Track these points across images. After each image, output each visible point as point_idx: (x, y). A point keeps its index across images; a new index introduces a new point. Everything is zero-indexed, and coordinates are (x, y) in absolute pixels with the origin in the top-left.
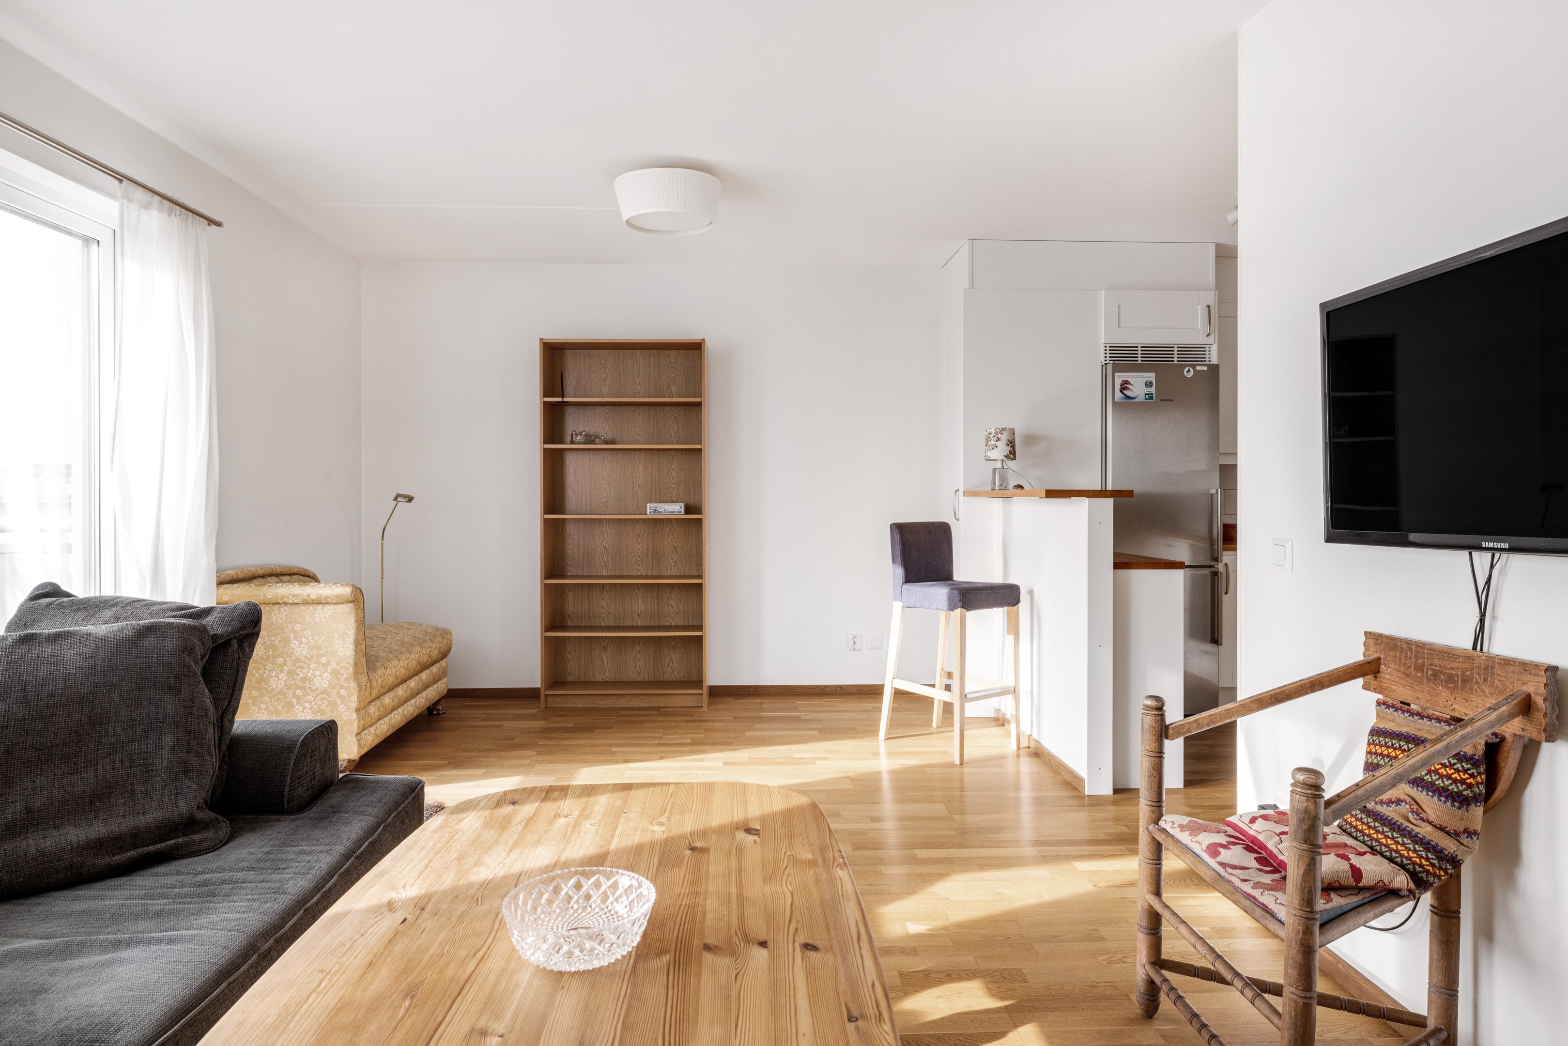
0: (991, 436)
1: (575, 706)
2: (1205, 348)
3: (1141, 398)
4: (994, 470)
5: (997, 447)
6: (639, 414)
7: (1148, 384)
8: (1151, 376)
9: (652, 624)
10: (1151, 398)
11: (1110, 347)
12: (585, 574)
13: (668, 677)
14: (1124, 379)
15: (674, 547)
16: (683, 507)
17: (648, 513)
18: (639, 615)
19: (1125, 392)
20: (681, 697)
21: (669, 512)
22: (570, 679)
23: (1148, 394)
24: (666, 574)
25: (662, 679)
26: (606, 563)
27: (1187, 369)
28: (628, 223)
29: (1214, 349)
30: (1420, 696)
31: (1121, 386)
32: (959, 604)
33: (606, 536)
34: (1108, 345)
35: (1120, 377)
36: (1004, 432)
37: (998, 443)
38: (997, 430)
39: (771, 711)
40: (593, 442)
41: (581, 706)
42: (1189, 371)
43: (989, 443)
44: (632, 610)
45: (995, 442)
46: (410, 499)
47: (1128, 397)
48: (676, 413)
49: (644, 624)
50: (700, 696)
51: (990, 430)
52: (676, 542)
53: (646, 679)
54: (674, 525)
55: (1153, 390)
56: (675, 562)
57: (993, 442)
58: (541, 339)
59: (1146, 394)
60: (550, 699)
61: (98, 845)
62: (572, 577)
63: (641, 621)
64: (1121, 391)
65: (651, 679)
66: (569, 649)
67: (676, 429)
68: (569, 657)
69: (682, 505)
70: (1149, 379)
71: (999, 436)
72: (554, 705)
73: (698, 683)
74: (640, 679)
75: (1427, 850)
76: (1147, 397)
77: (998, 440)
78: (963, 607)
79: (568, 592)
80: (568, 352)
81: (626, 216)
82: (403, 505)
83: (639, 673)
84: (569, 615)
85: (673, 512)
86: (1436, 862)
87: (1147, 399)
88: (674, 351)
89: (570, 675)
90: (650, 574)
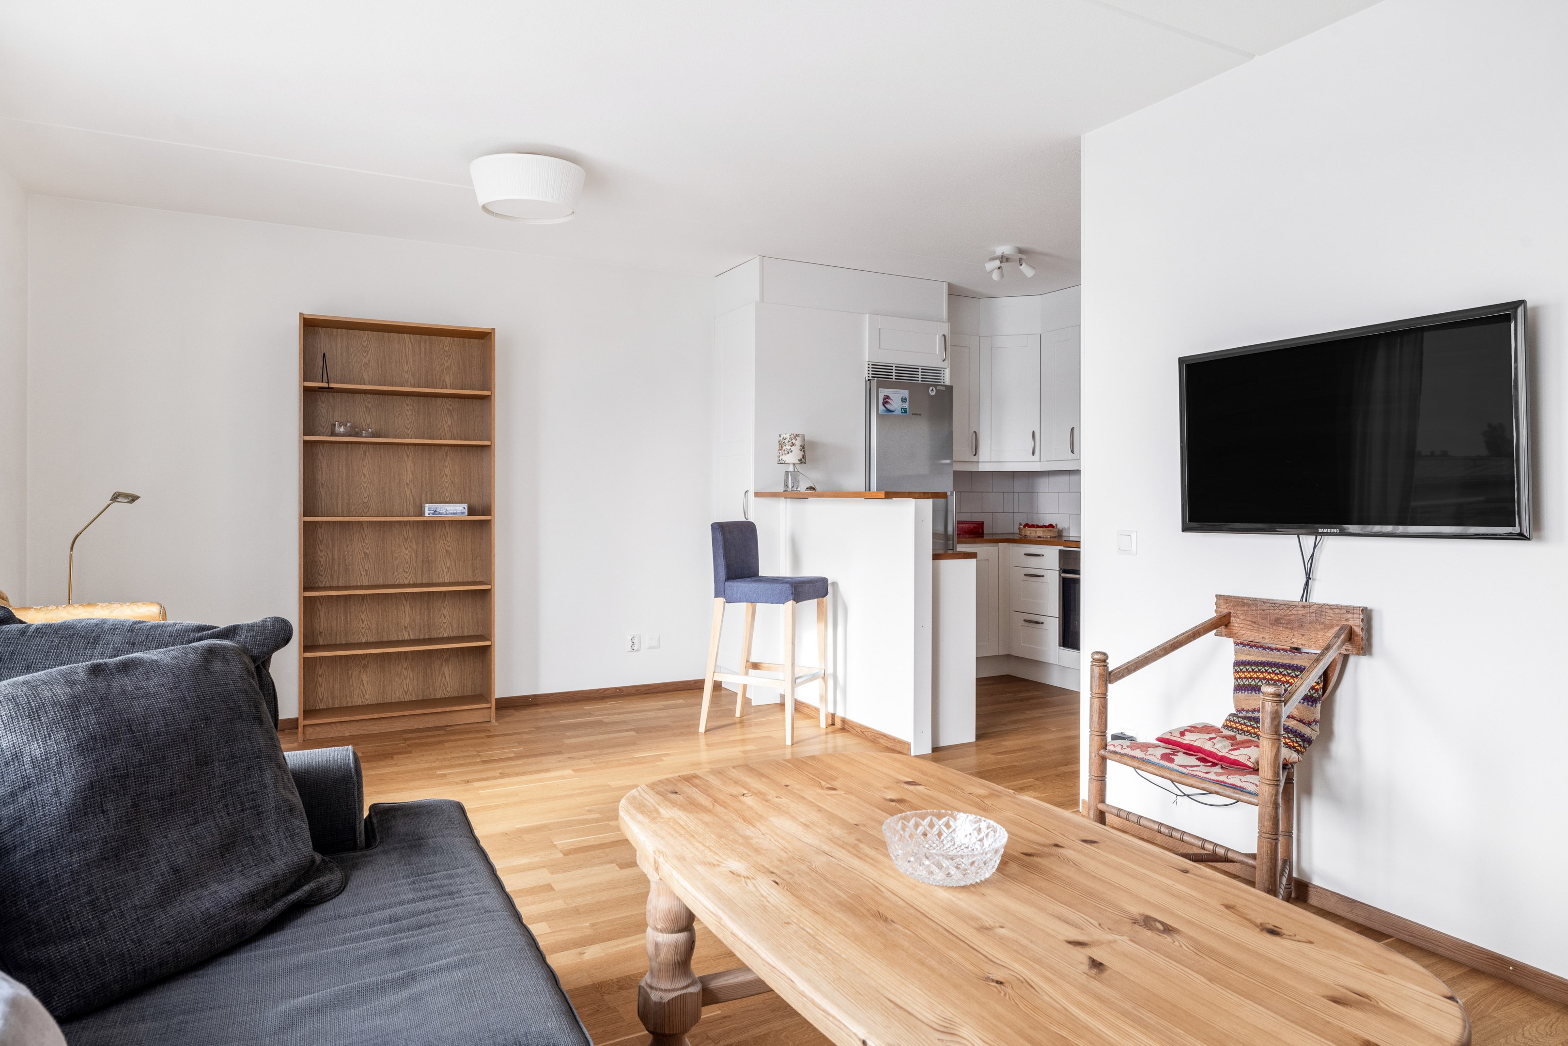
0: (786, 441)
1: (340, 735)
2: (941, 371)
3: (898, 412)
4: (787, 473)
5: (792, 451)
6: (407, 405)
7: (904, 400)
8: (905, 393)
9: (421, 637)
10: (906, 412)
11: (872, 365)
12: (340, 585)
13: (440, 694)
14: (886, 394)
15: (447, 551)
16: (466, 508)
17: (427, 514)
18: (405, 627)
19: (886, 405)
20: (466, 713)
21: (451, 514)
22: (322, 706)
23: (904, 409)
24: (437, 581)
25: (433, 697)
26: (367, 571)
27: (931, 388)
28: (484, 207)
29: (947, 372)
30: (1265, 636)
31: (884, 400)
32: (791, 597)
33: (367, 541)
34: (871, 363)
35: (883, 392)
36: (798, 438)
37: (792, 448)
38: (792, 436)
39: (567, 718)
40: (357, 435)
41: (348, 734)
42: (932, 390)
43: (784, 448)
44: (398, 623)
45: (789, 447)
46: (133, 499)
47: (889, 410)
48: (450, 405)
49: (411, 637)
50: (486, 711)
51: (785, 436)
52: (449, 546)
53: (415, 699)
54: (447, 527)
55: (906, 405)
56: (448, 568)
57: (788, 447)
58: (301, 314)
59: (902, 408)
60: (310, 730)
61: (253, 900)
62: (325, 589)
63: (409, 634)
64: (883, 405)
65: (420, 698)
66: (320, 671)
67: (449, 423)
68: (320, 680)
69: (466, 506)
70: (904, 396)
71: (794, 441)
72: (314, 737)
73: (482, 694)
74: (407, 698)
75: (1296, 736)
76: (903, 411)
77: (793, 445)
78: (794, 600)
79: (319, 606)
80: (321, 331)
81: (482, 200)
82: (121, 507)
83: (406, 693)
84: (321, 633)
85: (456, 513)
86: (1301, 743)
87: (902, 413)
88: (448, 338)
89: (321, 701)
90: (419, 581)
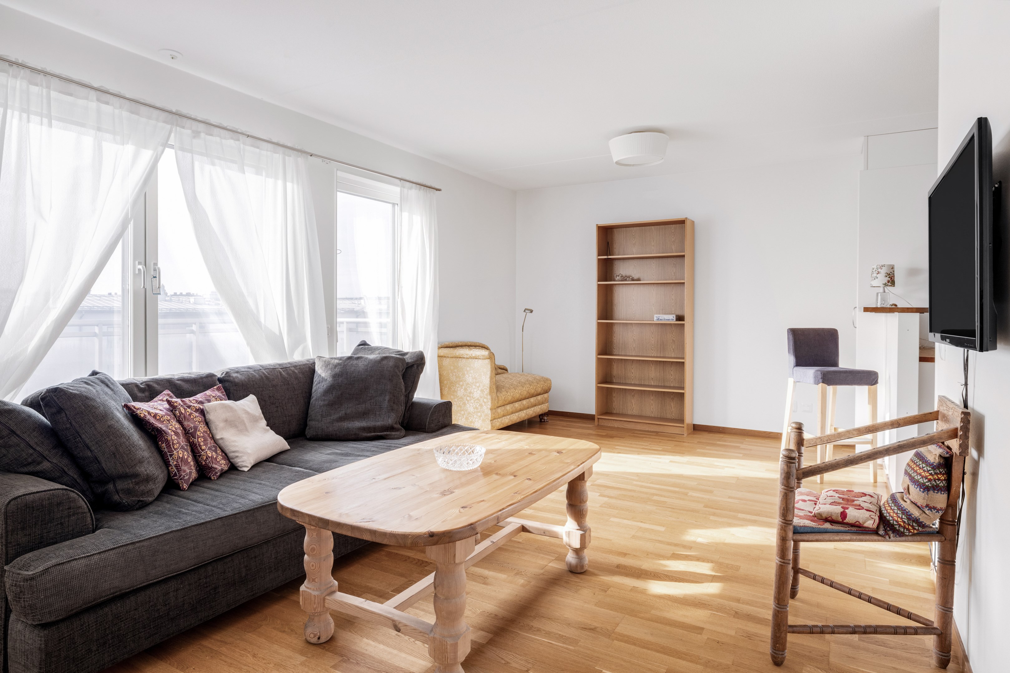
0: (874, 270)
1: (613, 426)
4: (877, 294)
5: (877, 278)
6: (654, 263)
9: (660, 385)
12: (623, 354)
13: (668, 416)
15: (673, 340)
17: (655, 320)
18: (652, 379)
20: (671, 427)
21: (667, 320)
22: (615, 412)
24: (668, 356)
25: (665, 417)
26: (634, 348)
32: (821, 380)
33: (634, 333)
36: (883, 268)
37: (878, 275)
38: (878, 267)
40: (625, 280)
41: (616, 426)
43: (873, 275)
44: (648, 376)
46: (532, 311)
48: (675, 261)
49: (655, 384)
50: (683, 428)
51: (873, 267)
52: (674, 338)
53: (656, 416)
54: (673, 327)
56: (674, 349)
57: (875, 275)
58: (599, 224)
60: (600, 421)
62: (616, 355)
63: (654, 382)
65: (659, 416)
66: (614, 395)
67: (674, 271)
68: (614, 399)
69: (674, 316)
71: (879, 270)
72: (602, 424)
73: (681, 420)
74: (653, 415)
77: (878, 273)
78: (824, 382)
79: (614, 364)
81: (615, 160)
82: (528, 314)
83: (652, 412)
84: (614, 376)
85: (669, 320)
89: (614, 409)
90: (659, 355)
